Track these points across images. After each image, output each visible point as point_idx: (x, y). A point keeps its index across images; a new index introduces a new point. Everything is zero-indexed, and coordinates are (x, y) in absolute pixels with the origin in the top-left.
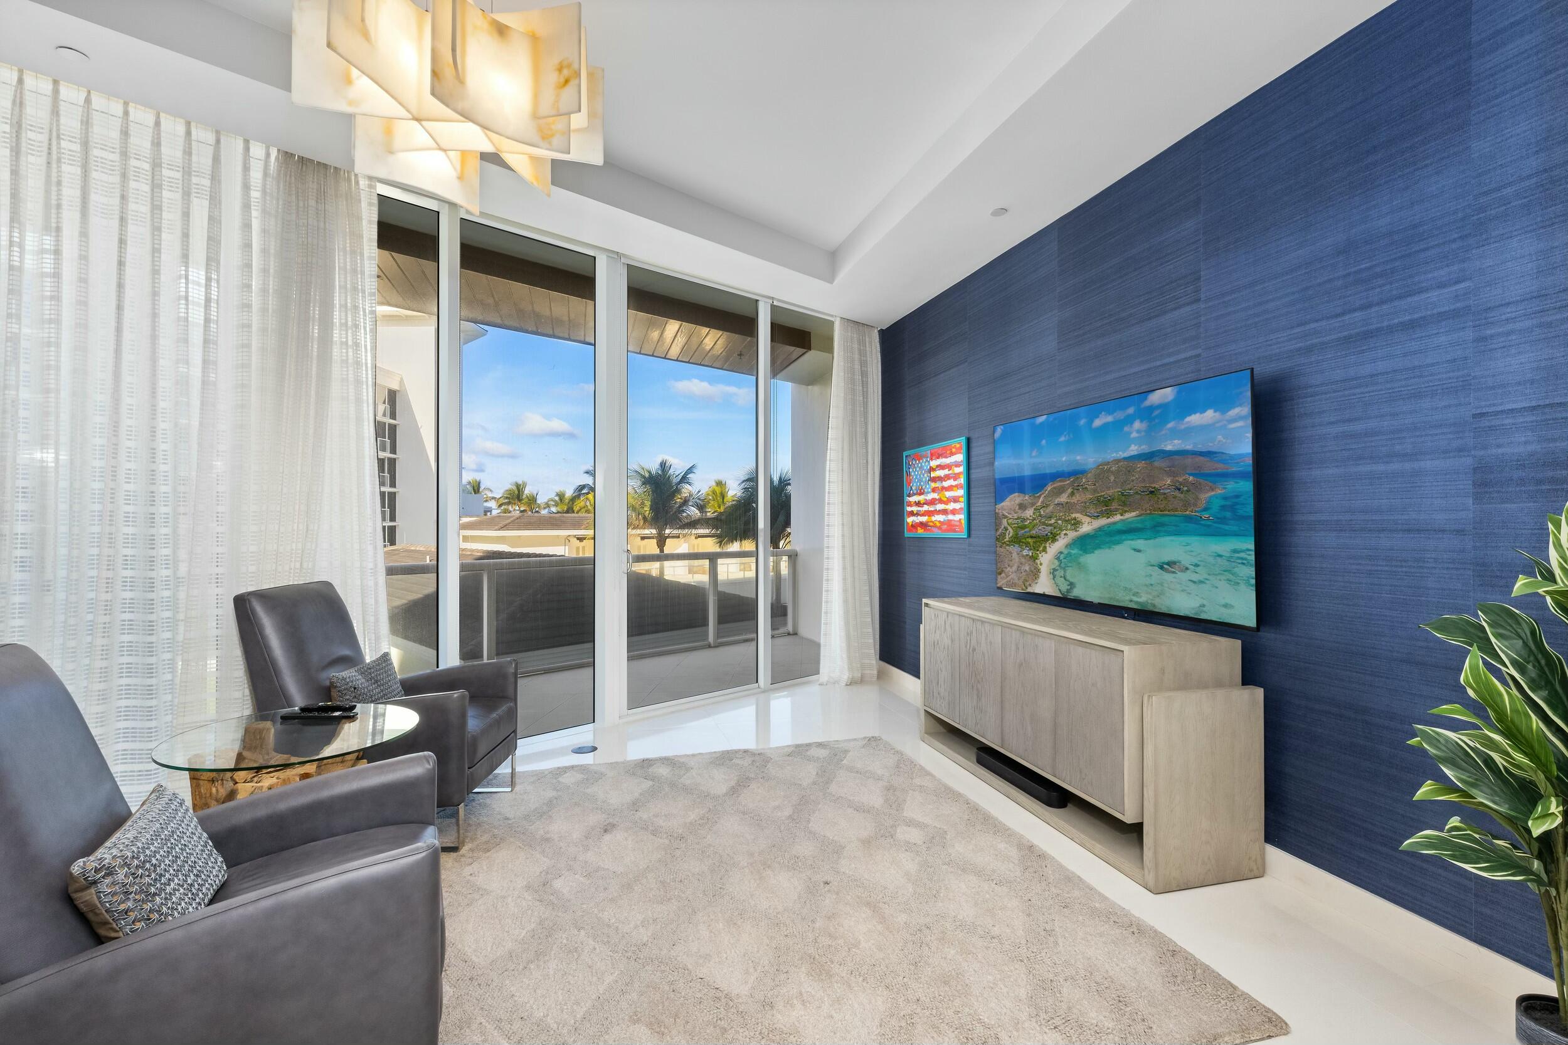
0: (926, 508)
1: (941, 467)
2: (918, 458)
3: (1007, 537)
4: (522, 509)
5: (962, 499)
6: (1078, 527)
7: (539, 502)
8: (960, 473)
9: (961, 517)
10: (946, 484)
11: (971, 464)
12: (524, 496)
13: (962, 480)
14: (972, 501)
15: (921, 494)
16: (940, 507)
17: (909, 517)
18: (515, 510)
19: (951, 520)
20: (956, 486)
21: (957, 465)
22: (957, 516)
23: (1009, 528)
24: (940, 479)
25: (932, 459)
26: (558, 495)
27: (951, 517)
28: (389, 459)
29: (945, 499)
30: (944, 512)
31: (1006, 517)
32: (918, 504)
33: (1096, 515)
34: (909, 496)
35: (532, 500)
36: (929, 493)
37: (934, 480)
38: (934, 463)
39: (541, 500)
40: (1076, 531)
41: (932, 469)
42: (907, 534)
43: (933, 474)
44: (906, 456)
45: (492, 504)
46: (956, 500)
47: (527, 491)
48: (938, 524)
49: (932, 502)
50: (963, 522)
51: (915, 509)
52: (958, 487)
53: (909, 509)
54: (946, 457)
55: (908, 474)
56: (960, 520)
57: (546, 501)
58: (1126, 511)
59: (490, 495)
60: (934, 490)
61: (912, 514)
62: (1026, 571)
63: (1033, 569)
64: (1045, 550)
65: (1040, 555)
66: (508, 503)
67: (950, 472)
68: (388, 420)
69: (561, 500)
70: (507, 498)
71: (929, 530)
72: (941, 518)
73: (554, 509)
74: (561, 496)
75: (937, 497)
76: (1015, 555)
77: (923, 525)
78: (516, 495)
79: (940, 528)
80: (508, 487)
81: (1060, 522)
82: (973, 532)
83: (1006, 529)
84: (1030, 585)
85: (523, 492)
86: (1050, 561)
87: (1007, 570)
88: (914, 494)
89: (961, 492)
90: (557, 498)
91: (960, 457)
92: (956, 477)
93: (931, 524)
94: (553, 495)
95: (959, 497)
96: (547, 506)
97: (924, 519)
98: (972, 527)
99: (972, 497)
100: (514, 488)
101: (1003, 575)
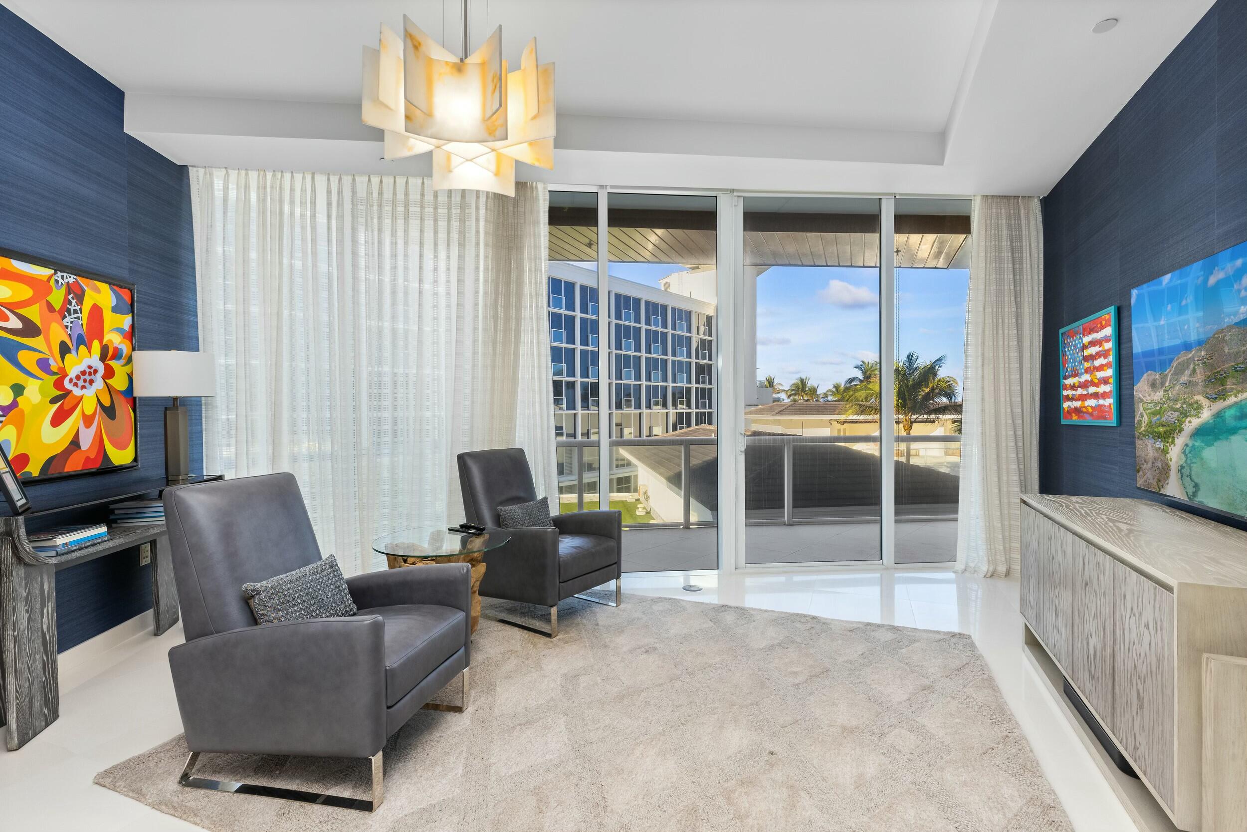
0: (1080, 391)
1: (1093, 343)
2: (1072, 334)
3: (1143, 425)
4: (806, 399)
5: (1111, 380)
6: (1200, 413)
7: (818, 393)
8: (1109, 350)
9: (1110, 401)
10: (1097, 363)
11: (1122, 337)
12: (807, 389)
13: (1111, 357)
14: (1123, 383)
15: (1075, 376)
16: (1092, 390)
17: (1065, 402)
18: (801, 400)
19: (1102, 405)
20: (1106, 365)
21: (1107, 340)
22: (1107, 400)
23: (1144, 414)
24: (1092, 358)
25: (1084, 335)
26: (835, 387)
27: (1101, 402)
28: (708, 364)
29: (1096, 381)
30: (1096, 396)
31: (1142, 401)
32: (1073, 387)
33: (1214, 396)
34: (1065, 378)
35: (814, 391)
36: (1082, 374)
37: (1087, 359)
38: (1086, 340)
39: (820, 391)
40: (1199, 417)
41: (1085, 347)
42: (1064, 422)
43: (1087, 352)
44: (1062, 334)
45: (783, 396)
46: (1105, 381)
47: (810, 384)
48: (1090, 410)
49: (1084, 385)
50: (1112, 406)
51: (1069, 393)
52: (1108, 365)
53: (1065, 393)
54: (1097, 332)
55: (1064, 354)
56: (1110, 404)
57: (825, 391)
58: (1239, 392)
59: (781, 388)
60: (1087, 371)
61: (1068, 398)
62: (1159, 468)
63: (1164, 465)
64: (1173, 442)
65: (1170, 448)
66: (795, 394)
67: (1101, 349)
68: (707, 338)
69: (837, 390)
70: (793, 390)
71: (1082, 417)
72: (1092, 402)
73: (830, 398)
74: (837, 387)
75: (1089, 379)
76: (1149, 447)
77: (1077, 411)
78: (801, 388)
79: (1091, 414)
80: (794, 381)
81: (1185, 406)
82: (1124, 420)
83: (1143, 416)
84: (1162, 486)
85: (805, 385)
86: (1178, 456)
87: (1144, 467)
88: (1070, 376)
89: (1109, 373)
90: (834, 390)
91: (1108, 331)
92: (1105, 354)
93: (1084, 410)
94: (831, 387)
95: (1109, 378)
96: (826, 395)
97: (1077, 404)
98: (1124, 414)
99: (1123, 377)
100: (799, 382)
101: (1141, 473)
